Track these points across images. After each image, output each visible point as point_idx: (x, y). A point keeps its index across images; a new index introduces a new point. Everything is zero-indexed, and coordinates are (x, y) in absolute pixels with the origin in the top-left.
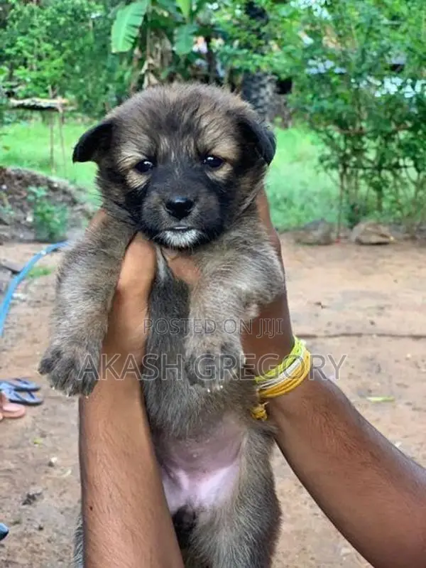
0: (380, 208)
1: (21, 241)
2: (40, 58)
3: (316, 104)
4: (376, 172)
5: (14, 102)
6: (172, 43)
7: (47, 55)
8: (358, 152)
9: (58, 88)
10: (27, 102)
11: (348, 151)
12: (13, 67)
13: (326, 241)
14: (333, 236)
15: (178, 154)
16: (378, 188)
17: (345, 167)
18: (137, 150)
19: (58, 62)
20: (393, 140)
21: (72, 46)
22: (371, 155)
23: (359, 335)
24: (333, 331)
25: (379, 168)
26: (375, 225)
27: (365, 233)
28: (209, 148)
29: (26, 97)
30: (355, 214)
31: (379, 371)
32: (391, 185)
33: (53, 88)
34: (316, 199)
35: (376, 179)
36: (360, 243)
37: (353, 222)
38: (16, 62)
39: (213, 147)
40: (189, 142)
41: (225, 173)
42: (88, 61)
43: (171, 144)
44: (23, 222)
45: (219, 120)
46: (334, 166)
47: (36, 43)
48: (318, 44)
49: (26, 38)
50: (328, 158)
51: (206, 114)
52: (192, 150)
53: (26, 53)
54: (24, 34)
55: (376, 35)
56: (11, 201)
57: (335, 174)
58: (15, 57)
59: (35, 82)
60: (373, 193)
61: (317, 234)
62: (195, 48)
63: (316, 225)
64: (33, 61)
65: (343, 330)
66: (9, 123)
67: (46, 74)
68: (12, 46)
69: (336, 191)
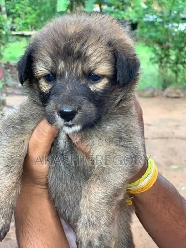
0: (176, 81)
1: (16, 95)
2: (26, 14)
3: (148, 34)
4: (175, 65)
5: (14, 33)
6: (84, 7)
7: (29, 13)
8: (167, 56)
9: (33, 27)
10: (20, 33)
11: (163, 56)
12: (14, 18)
13: (152, 96)
14: (156, 94)
15: (70, 74)
16: (176, 72)
17: (161, 62)
18: (45, 67)
19: (34, 15)
20: (183, 51)
21: (40, 9)
22: (173, 57)
23: (167, 138)
24: (155, 136)
25: (177, 63)
26: (175, 89)
27: (170, 92)
28: (92, 70)
29: (20, 30)
30: (165, 84)
31: (176, 154)
32: (182, 71)
33: (31, 27)
34: (148, 77)
35: (175, 68)
36: (168, 97)
37: (165, 87)
38: (15, 15)
39: (95, 69)
40: (78, 65)
41: (103, 85)
42: (47, 15)
43: (66, 66)
44: (17, 87)
45: (101, 49)
46: (156, 62)
47: (24, 7)
48: (150, 8)
49: (20, 5)
50: (153, 58)
51: (92, 45)
52: (80, 70)
53: (20, 12)
54: (19, 3)
55: (177, 4)
56: (12, 77)
57: (157, 66)
58: (15, 13)
59: (24, 24)
60: (174, 75)
61: (148, 93)
62: (95, 10)
63: (148, 89)
64: (23, 15)
65: (160, 136)
66: (11, 42)
67: (28, 21)
68: (13, 8)
69: (157, 74)
